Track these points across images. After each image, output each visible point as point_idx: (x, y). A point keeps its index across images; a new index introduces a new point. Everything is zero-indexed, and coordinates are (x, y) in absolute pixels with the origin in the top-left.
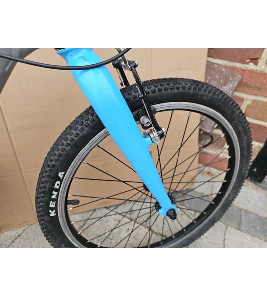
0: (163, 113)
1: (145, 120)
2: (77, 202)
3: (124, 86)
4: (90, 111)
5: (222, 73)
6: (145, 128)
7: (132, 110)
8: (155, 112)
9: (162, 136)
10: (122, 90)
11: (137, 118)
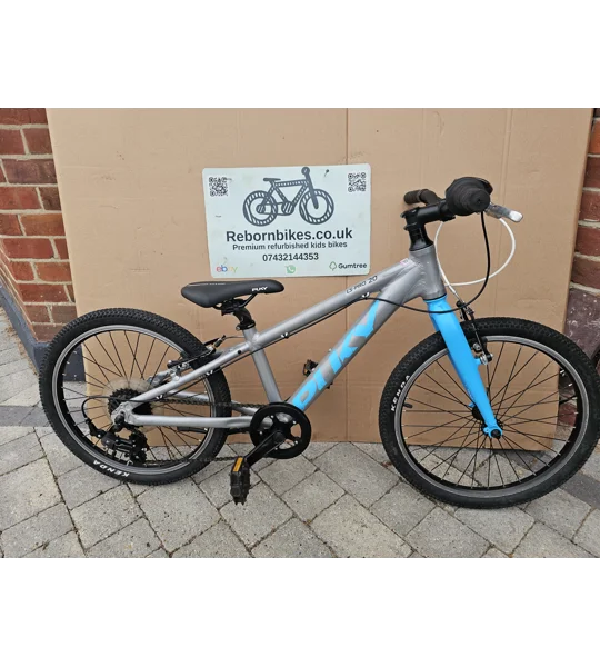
0: (494, 343)
1: (477, 346)
2: (410, 406)
3: (463, 320)
4: (439, 334)
5: (592, 305)
6: (477, 352)
7: (468, 338)
8: (486, 341)
9: (490, 359)
10: (461, 324)
11: (471, 345)
